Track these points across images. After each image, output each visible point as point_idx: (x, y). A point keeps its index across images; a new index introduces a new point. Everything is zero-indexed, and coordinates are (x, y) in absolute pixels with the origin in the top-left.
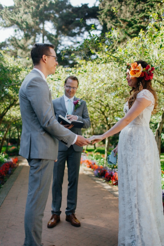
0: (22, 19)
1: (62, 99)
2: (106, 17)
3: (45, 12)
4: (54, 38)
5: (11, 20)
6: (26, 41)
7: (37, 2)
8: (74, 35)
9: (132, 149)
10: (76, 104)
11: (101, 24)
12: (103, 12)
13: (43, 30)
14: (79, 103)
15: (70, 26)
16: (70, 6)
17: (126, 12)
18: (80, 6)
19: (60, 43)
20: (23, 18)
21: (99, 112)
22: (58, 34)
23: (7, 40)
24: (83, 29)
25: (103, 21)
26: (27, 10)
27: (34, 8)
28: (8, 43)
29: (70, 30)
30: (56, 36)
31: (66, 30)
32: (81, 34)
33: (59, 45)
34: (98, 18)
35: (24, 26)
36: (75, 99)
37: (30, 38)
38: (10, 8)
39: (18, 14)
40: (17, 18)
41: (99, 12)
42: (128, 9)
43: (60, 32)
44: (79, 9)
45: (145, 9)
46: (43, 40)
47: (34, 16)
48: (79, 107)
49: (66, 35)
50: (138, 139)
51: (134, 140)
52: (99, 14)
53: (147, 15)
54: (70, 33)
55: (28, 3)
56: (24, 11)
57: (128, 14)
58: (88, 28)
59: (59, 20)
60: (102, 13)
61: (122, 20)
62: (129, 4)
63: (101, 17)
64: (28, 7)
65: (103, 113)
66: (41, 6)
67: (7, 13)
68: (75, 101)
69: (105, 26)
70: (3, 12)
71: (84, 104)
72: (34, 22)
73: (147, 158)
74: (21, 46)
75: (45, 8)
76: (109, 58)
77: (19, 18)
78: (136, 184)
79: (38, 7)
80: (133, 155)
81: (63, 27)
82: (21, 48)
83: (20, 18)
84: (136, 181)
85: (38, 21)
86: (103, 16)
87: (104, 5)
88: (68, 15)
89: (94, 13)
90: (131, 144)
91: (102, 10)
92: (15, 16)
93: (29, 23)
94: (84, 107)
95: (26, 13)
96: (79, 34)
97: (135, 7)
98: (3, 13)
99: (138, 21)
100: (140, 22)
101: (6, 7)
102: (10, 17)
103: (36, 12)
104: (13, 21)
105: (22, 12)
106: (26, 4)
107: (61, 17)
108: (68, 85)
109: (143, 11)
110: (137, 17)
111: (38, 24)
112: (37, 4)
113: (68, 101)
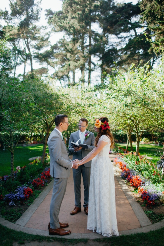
0: (70, 25)
1: (78, 133)
3: (91, 14)
5: (60, 26)
6: (74, 45)
10: (86, 136)
12: (144, 14)
14: (88, 135)
20: (70, 23)
23: (58, 42)
26: (74, 15)
27: (80, 13)
28: (59, 45)
35: (72, 31)
37: (77, 42)
38: (60, 13)
39: (65, 20)
40: (65, 24)
46: (90, 42)
47: (80, 20)
48: (88, 138)
55: (74, 8)
56: (71, 16)
59: (105, 21)
64: (75, 12)
66: (87, 9)
67: (56, 20)
70: (53, 19)
73: (105, 176)
74: (70, 50)
75: (91, 11)
77: (66, 23)
78: (98, 191)
79: (84, 11)
81: (109, 27)
82: (70, 52)
83: (68, 24)
84: (98, 189)
85: (84, 24)
90: (96, 168)
92: (63, 22)
93: (76, 28)
95: (73, 18)
98: (53, 21)
102: (59, 24)
104: (62, 27)
105: (69, 17)
106: (73, 10)
112: (82, 9)
113: (81, 134)
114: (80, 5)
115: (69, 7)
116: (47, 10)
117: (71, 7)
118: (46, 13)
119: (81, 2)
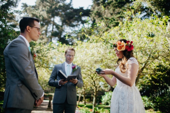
0: (40, 14)
1: (63, 65)
2: (95, 16)
3: (56, 11)
4: (60, 27)
6: (41, 28)
7: (51, 4)
8: (73, 26)
9: (124, 103)
10: (74, 68)
11: (91, 20)
13: (53, 21)
14: (76, 68)
15: (71, 20)
16: (72, 8)
17: (108, 14)
18: (79, 8)
19: (64, 31)
21: (89, 78)
22: (63, 25)
24: (80, 22)
25: (93, 18)
27: (49, 8)
29: (71, 22)
30: (62, 26)
31: (69, 22)
32: (78, 26)
33: (63, 32)
34: (90, 17)
35: (41, 19)
36: (73, 65)
37: (44, 26)
38: (33, 7)
39: (37, 10)
40: (37, 13)
41: (91, 13)
42: (109, 12)
43: (64, 23)
44: (78, 10)
45: (120, 12)
46: (53, 28)
47: (48, 12)
48: (76, 71)
49: (68, 25)
50: (128, 95)
51: (125, 96)
52: (90, 14)
53: (122, 16)
54: (71, 25)
57: (109, 15)
58: (83, 22)
59: (65, 16)
60: (93, 13)
61: (105, 18)
62: (110, 9)
63: (92, 16)
64: (45, 7)
65: (92, 78)
66: (53, 7)
67: (30, 9)
68: (73, 66)
69: (94, 21)
70: (28, 8)
71: (79, 69)
72: (48, 16)
75: (56, 8)
76: (99, 40)
79: (51, 7)
80: (125, 108)
81: (67, 21)
85: (50, 15)
86: (93, 15)
87: (94, 8)
88: (70, 13)
89: (87, 13)
91: (92, 11)
93: (44, 17)
94: (79, 71)
95: (43, 10)
96: (77, 25)
97: (114, 10)
99: (116, 19)
100: (117, 20)
101: (30, 6)
102: (32, 12)
103: (50, 10)
104: (34, 15)
105: (40, 9)
106: (43, 5)
107: (66, 14)
108: (68, 54)
109: (119, 13)
110: (115, 17)
111: (50, 18)
113: (68, 65)
114: (49, 3)
115: (41, 3)
116: (23, 4)
117: (43, 2)
118: (23, 5)
119: (50, 1)
